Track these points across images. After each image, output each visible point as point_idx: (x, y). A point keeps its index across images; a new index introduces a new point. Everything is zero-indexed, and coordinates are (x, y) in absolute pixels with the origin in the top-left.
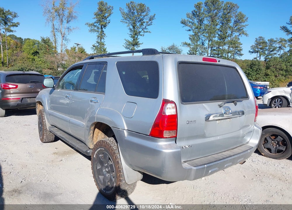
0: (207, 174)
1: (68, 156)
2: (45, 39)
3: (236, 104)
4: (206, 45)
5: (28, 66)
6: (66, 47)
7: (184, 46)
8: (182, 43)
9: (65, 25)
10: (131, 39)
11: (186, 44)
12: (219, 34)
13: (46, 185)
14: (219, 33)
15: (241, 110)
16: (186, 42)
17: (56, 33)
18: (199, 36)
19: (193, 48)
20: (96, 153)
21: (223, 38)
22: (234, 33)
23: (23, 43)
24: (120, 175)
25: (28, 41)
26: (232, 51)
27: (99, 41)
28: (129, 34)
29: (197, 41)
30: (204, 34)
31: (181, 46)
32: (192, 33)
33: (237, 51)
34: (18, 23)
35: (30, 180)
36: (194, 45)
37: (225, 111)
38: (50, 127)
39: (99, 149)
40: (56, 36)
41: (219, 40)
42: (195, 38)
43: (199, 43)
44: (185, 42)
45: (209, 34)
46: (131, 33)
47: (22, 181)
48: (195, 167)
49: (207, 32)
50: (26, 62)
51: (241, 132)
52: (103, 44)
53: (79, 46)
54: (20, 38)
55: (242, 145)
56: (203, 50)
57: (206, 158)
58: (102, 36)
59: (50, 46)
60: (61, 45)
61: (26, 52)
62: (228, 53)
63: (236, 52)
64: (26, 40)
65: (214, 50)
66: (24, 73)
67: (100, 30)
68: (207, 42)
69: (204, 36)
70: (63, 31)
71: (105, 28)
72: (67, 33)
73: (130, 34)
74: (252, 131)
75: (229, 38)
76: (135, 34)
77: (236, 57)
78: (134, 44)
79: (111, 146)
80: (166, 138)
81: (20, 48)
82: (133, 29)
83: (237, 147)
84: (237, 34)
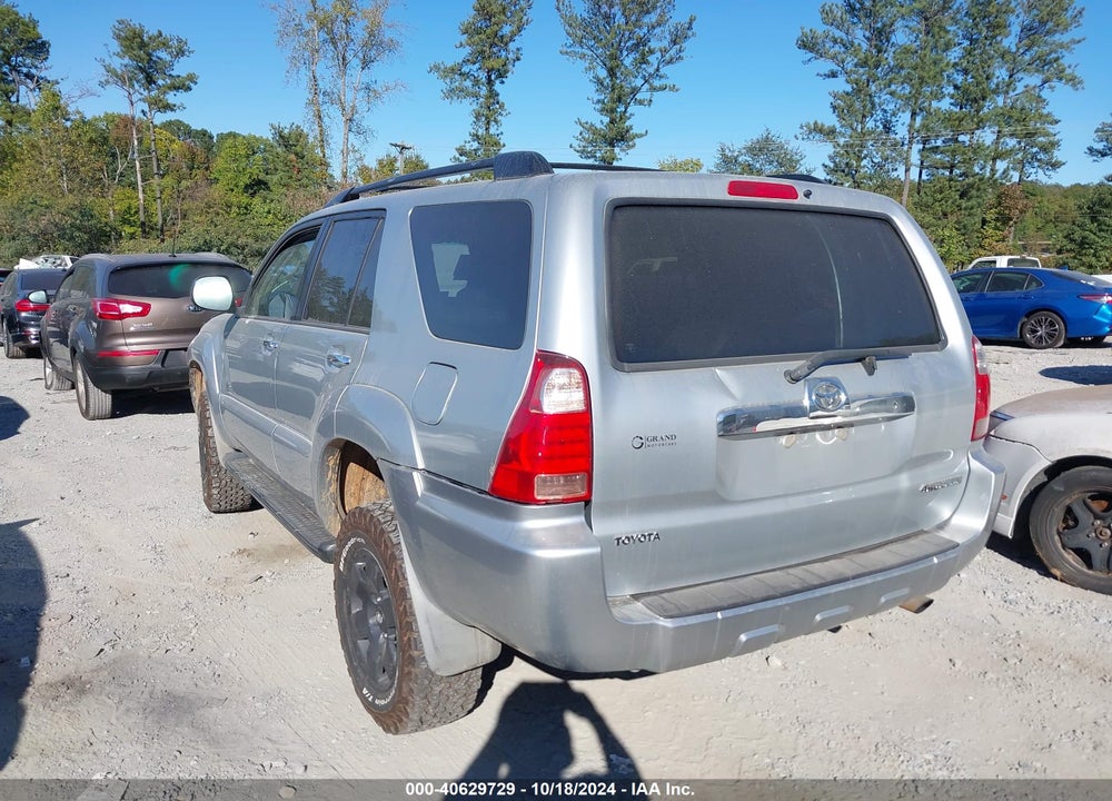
0: (728, 649)
1: (286, 561)
2: (286, 131)
3: (871, 370)
4: (901, 132)
5: (227, 234)
6: (361, 159)
7: (811, 137)
8: (802, 127)
9: (356, 75)
10: (600, 121)
11: (818, 130)
12: (958, 83)
13: (179, 667)
14: (959, 79)
15: (899, 391)
16: (819, 122)
17: (325, 107)
18: (870, 96)
19: (847, 145)
20: (344, 555)
21: (975, 100)
22: (1020, 75)
23: (214, 149)
24: (409, 638)
25: (230, 141)
26: (1011, 152)
27: (481, 132)
28: (595, 100)
29: (864, 116)
30: (893, 87)
31: (800, 137)
32: (841, 85)
33: (1035, 150)
34: (192, 78)
35: (129, 647)
36: (849, 132)
37: (814, 398)
38: (228, 458)
39: (353, 541)
40: (326, 119)
41: (957, 109)
42: (853, 105)
43: (870, 124)
44: (816, 123)
45: (912, 86)
46: (603, 97)
47: (102, 650)
48: (671, 617)
49: (908, 79)
50: (220, 218)
51: (904, 481)
52: (497, 144)
53: (407, 153)
54: (204, 133)
55: (916, 534)
56: (889, 152)
57: (729, 583)
58: (490, 110)
59: (303, 158)
60: (342, 151)
61: (222, 182)
62: (994, 160)
63: (1034, 156)
64: (222, 137)
65: (935, 150)
66: (172, 259)
67: (484, 91)
68: (906, 117)
69: (892, 94)
70: (349, 97)
71: (502, 82)
72: (362, 106)
73: (599, 101)
74: (959, 480)
75: (1000, 101)
76: (617, 99)
77: (1032, 177)
78: (613, 139)
79: (382, 531)
80: (547, 503)
81: (202, 170)
82: (608, 80)
83: (886, 543)
84: (1034, 80)
